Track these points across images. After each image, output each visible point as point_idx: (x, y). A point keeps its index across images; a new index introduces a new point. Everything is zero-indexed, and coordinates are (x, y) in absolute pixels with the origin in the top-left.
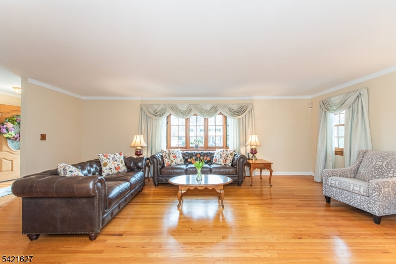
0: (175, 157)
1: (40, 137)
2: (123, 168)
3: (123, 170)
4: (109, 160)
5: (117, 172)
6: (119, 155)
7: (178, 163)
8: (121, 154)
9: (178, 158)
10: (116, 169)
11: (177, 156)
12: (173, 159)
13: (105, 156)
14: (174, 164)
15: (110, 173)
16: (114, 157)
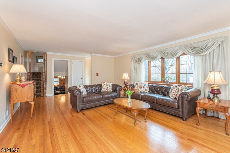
0: (141, 87)
1: (96, 74)
2: (109, 89)
3: (109, 90)
4: (104, 85)
5: (107, 90)
6: (109, 83)
7: (143, 91)
8: (110, 83)
9: (143, 88)
10: (106, 89)
11: (142, 87)
12: (139, 88)
13: (103, 83)
14: (139, 92)
15: (104, 91)
16: (107, 84)
